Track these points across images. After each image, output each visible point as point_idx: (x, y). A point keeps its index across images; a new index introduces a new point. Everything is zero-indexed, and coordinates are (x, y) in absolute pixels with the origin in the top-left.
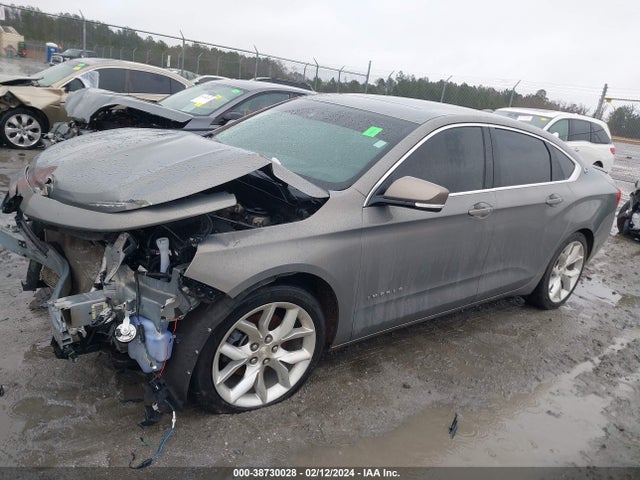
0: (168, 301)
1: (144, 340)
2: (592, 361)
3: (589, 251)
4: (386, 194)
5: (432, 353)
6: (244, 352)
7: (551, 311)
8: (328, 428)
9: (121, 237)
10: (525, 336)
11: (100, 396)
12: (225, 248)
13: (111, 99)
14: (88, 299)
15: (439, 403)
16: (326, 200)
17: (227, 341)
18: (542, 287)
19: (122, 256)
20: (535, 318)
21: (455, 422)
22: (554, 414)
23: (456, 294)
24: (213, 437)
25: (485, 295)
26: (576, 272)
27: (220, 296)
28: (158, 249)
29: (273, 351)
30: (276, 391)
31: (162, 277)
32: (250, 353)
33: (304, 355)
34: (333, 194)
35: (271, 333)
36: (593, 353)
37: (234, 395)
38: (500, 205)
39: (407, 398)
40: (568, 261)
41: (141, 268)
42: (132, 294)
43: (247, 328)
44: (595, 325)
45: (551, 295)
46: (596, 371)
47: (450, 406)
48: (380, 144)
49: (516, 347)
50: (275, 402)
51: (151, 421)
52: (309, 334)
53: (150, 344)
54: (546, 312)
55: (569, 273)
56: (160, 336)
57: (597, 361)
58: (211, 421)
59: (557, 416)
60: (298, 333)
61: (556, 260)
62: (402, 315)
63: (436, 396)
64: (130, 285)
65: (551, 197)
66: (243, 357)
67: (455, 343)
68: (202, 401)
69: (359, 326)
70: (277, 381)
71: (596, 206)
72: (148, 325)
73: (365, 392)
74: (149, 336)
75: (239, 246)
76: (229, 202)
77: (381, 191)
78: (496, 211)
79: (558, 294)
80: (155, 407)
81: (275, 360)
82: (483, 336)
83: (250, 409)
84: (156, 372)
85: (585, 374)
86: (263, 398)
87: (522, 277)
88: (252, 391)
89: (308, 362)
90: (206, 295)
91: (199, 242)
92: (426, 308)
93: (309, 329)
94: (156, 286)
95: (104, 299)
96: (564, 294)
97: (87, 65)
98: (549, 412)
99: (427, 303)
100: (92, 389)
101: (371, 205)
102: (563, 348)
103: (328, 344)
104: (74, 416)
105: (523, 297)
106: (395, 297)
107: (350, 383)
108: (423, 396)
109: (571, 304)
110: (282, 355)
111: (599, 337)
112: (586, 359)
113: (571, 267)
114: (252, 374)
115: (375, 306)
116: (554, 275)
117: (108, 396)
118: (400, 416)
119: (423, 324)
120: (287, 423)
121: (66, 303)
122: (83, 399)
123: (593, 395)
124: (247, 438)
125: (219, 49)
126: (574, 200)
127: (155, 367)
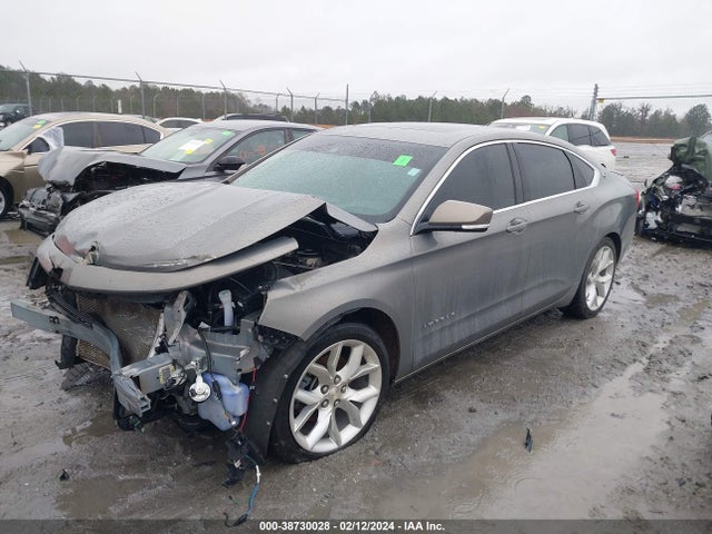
0: (242, 353)
1: (220, 396)
2: (640, 362)
3: (617, 255)
4: (430, 221)
5: (487, 375)
6: (316, 395)
7: (590, 320)
8: (409, 460)
9: (180, 296)
10: (571, 347)
11: (170, 464)
12: (291, 292)
13: (95, 157)
14: (154, 364)
15: (508, 422)
16: (375, 233)
17: (300, 387)
18: (579, 296)
19: (183, 315)
20: (577, 328)
21: (529, 436)
22: (618, 416)
23: (504, 312)
24: (299, 485)
25: (530, 310)
26: (608, 277)
27: (293, 339)
28: (221, 303)
29: (343, 391)
30: (349, 433)
31: (227, 330)
32: (322, 396)
33: (372, 391)
34: (382, 227)
35: (339, 373)
36: (639, 354)
37: (311, 441)
38: (535, 219)
39: (476, 420)
40: (600, 268)
41: (203, 325)
42: (200, 353)
43: (317, 370)
44: (636, 327)
45: (589, 303)
46: (647, 370)
47: (520, 422)
48: (414, 172)
49: (566, 358)
50: (351, 443)
51: (235, 480)
52: (374, 370)
53: (227, 400)
54: (586, 321)
55: (602, 279)
56: (238, 390)
57: (645, 361)
58: (292, 471)
59: (622, 417)
60: (364, 370)
61: (589, 267)
62: (456, 340)
63: (503, 416)
64: (195, 343)
65: (578, 205)
66: (316, 401)
67: (507, 363)
68: (281, 452)
69: (419, 357)
70: (348, 423)
71: (618, 208)
72: (222, 380)
73: (435, 422)
74: (225, 391)
75: (305, 288)
76: (291, 246)
77: (425, 218)
78: (532, 225)
79: (595, 301)
80: (237, 464)
81: (345, 400)
82: (532, 352)
83: (327, 454)
84: (237, 427)
85: (637, 375)
86: (338, 442)
87: (561, 288)
88: (326, 436)
89: (376, 399)
90: (279, 341)
91: (268, 289)
92: (478, 330)
93: (374, 364)
94: (224, 341)
95: (170, 361)
96: (600, 300)
97: (48, 122)
98: (613, 415)
99: (478, 325)
100: (160, 460)
101: (417, 233)
102: (611, 353)
103: (393, 378)
104: (150, 488)
105: (561, 309)
106: (448, 323)
107: (417, 416)
108: (491, 418)
109: (607, 310)
110: (352, 395)
111: (641, 338)
112: (635, 361)
113: (603, 273)
114: (325, 417)
115: (431, 334)
116: (589, 283)
117: (178, 463)
118: (473, 439)
119: (471, 349)
120: (367, 463)
121: (131, 370)
122: (154, 470)
123: (649, 394)
124: (333, 482)
125: (170, 87)
126: (599, 206)
127: (234, 423)
